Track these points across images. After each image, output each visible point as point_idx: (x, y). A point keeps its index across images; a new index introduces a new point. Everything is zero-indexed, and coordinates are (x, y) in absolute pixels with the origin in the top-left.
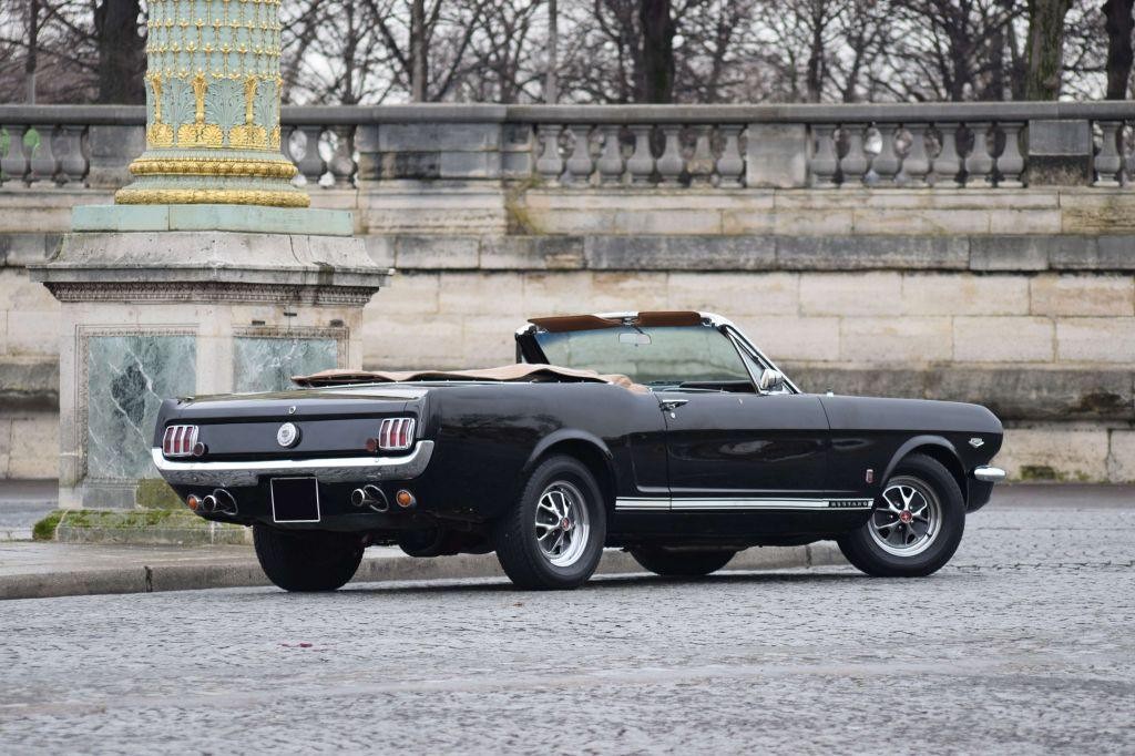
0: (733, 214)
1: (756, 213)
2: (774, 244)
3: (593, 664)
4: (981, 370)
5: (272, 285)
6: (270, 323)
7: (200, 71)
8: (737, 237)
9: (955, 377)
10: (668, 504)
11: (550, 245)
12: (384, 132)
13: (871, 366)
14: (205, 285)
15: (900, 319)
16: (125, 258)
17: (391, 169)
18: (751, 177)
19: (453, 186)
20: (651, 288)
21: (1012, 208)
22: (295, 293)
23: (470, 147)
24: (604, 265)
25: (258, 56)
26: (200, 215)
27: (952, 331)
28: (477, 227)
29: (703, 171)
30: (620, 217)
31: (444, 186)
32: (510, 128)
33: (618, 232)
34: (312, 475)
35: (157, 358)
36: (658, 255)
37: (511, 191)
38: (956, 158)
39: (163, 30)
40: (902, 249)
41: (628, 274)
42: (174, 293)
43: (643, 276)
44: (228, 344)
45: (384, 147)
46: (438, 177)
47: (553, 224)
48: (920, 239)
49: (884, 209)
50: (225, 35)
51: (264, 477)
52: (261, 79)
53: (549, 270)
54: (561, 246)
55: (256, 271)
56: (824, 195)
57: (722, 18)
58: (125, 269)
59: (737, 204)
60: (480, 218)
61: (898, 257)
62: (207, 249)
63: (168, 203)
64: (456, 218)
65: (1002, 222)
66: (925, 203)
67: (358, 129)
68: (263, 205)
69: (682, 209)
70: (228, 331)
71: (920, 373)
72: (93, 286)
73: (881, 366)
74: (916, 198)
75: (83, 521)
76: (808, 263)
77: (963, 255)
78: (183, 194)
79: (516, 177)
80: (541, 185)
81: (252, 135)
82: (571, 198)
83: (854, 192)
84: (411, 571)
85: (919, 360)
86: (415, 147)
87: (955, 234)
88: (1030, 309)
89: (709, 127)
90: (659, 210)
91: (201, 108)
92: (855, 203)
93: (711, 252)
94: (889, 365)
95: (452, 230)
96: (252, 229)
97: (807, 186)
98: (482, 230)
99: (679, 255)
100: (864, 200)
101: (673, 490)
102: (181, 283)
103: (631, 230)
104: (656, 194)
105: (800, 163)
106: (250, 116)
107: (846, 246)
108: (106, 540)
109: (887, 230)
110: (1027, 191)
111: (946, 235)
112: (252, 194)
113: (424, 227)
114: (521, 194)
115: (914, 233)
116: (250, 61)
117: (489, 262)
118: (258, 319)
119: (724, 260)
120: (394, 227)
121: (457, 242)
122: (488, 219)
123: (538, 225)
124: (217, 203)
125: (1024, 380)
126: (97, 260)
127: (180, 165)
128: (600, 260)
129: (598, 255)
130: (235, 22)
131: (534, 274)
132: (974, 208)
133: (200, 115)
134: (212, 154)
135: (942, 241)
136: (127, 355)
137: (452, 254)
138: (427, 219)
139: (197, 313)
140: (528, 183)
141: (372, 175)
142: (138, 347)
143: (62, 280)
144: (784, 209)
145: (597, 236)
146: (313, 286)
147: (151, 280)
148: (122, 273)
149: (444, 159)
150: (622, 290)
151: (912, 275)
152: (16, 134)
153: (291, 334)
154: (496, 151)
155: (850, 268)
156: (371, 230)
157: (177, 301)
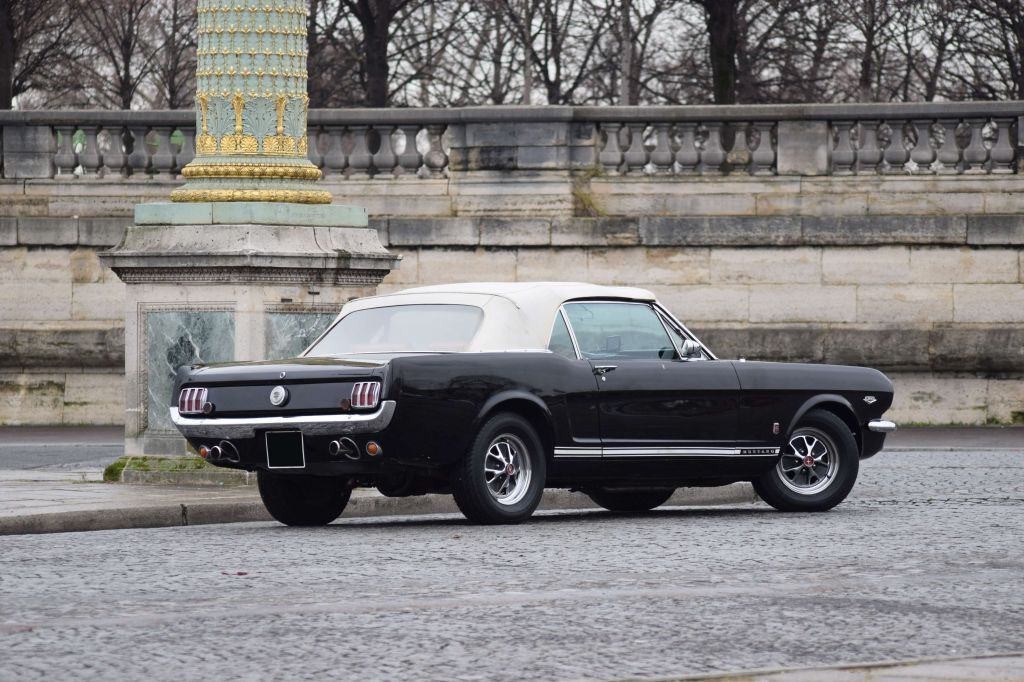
0: (765, 197)
1: (784, 197)
2: (800, 224)
3: (467, 589)
4: (978, 330)
5: (298, 269)
6: (297, 300)
7: (239, 91)
8: (769, 217)
9: (955, 336)
10: (599, 452)
11: (610, 225)
12: (470, 130)
13: (883, 327)
14: (240, 269)
15: (909, 286)
16: (176, 247)
17: (476, 162)
18: (782, 166)
19: (528, 176)
20: (695, 261)
21: (1004, 192)
22: (318, 275)
23: (544, 142)
24: (656, 242)
25: (287, 78)
26: (238, 211)
27: (952, 297)
28: (548, 210)
29: (741, 161)
30: (670, 202)
31: (521, 176)
32: (577, 125)
33: (668, 213)
34: (298, 429)
35: (203, 331)
36: (702, 234)
37: (577, 179)
38: (956, 149)
39: (209, 57)
40: (909, 227)
41: (677, 249)
42: (216, 276)
43: (689, 251)
44: (261, 319)
45: (470, 143)
46: (516, 168)
47: (613, 207)
48: (924, 218)
49: (894, 193)
50: (260, 60)
51: (260, 431)
52: (290, 98)
53: (610, 247)
54: (620, 225)
55: (283, 257)
56: (844, 181)
57: (820, 21)
58: (175, 256)
59: (770, 189)
60: (551, 202)
61: (906, 234)
62: (243, 239)
63: (212, 201)
64: (531, 203)
65: (996, 203)
66: (930, 187)
67: (449, 128)
68: (291, 202)
69: (722, 194)
70: (260, 307)
71: (925, 332)
72: (151, 270)
73: (892, 326)
74: (921, 183)
75: (143, 466)
76: (829, 239)
77: (962, 232)
78: (225, 193)
79: (580, 167)
80: (604, 174)
81: (282, 144)
82: (628, 185)
83: (869, 178)
84: (409, 507)
85: (924, 321)
86: (497, 142)
87: (955, 214)
88: (1019, 278)
89: (745, 124)
90: (703, 194)
91: (239, 122)
92: (870, 188)
93: (746, 231)
94: (899, 326)
95: (527, 213)
96: (281, 222)
97: (828, 174)
98: (553, 213)
99: (719, 233)
100: (878, 186)
101: (604, 441)
102: (222, 268)
103: (679, 212)
104: (701, 182)
105: (822, 154)
106: (280, 128)
107: (862, 225)
108: (162, 482)
109: (897, 211)
110: (1017, 176)
111: (947, 215)
112: (281, 193)
113: (504, 210)
114: (586, 182)
115: (919, 213)
116: (280, 82)
117: (559, 239)
118: (286, 297)
119: (758, 237)
120: (479, 210)
121: (531, 223)
122: (558, 204)
123: (600, 208)
124: (252, 200)
125: (1014, 339)
126: (154, 249)
127: (222, 169)
128: (653, 237)
129: (650, 233)
130: (268, 50)
131: (596, 250)
132: (971, 191)
133: (239, 127)
134: (248, 160)
135: (943, 219)
136: (179, 328)
137: (528, 233)
138: (506, 204)
139: (235, 293)
140: (592, 173)
141: (460, 167)
142: (188, 322)
143: (126, 266)
144: (809, 193)
145: (650, 217)
146: (332, 269)
147: (197, 265)
148: (173, 259)
149: (521, 153)
150: (671, 263)
151: (918, 249)
152: (164, 135)
153: (315, 310)
154: (565, 145)
155: (865, 243)
156: (460, 213)
157: (219, 282)
